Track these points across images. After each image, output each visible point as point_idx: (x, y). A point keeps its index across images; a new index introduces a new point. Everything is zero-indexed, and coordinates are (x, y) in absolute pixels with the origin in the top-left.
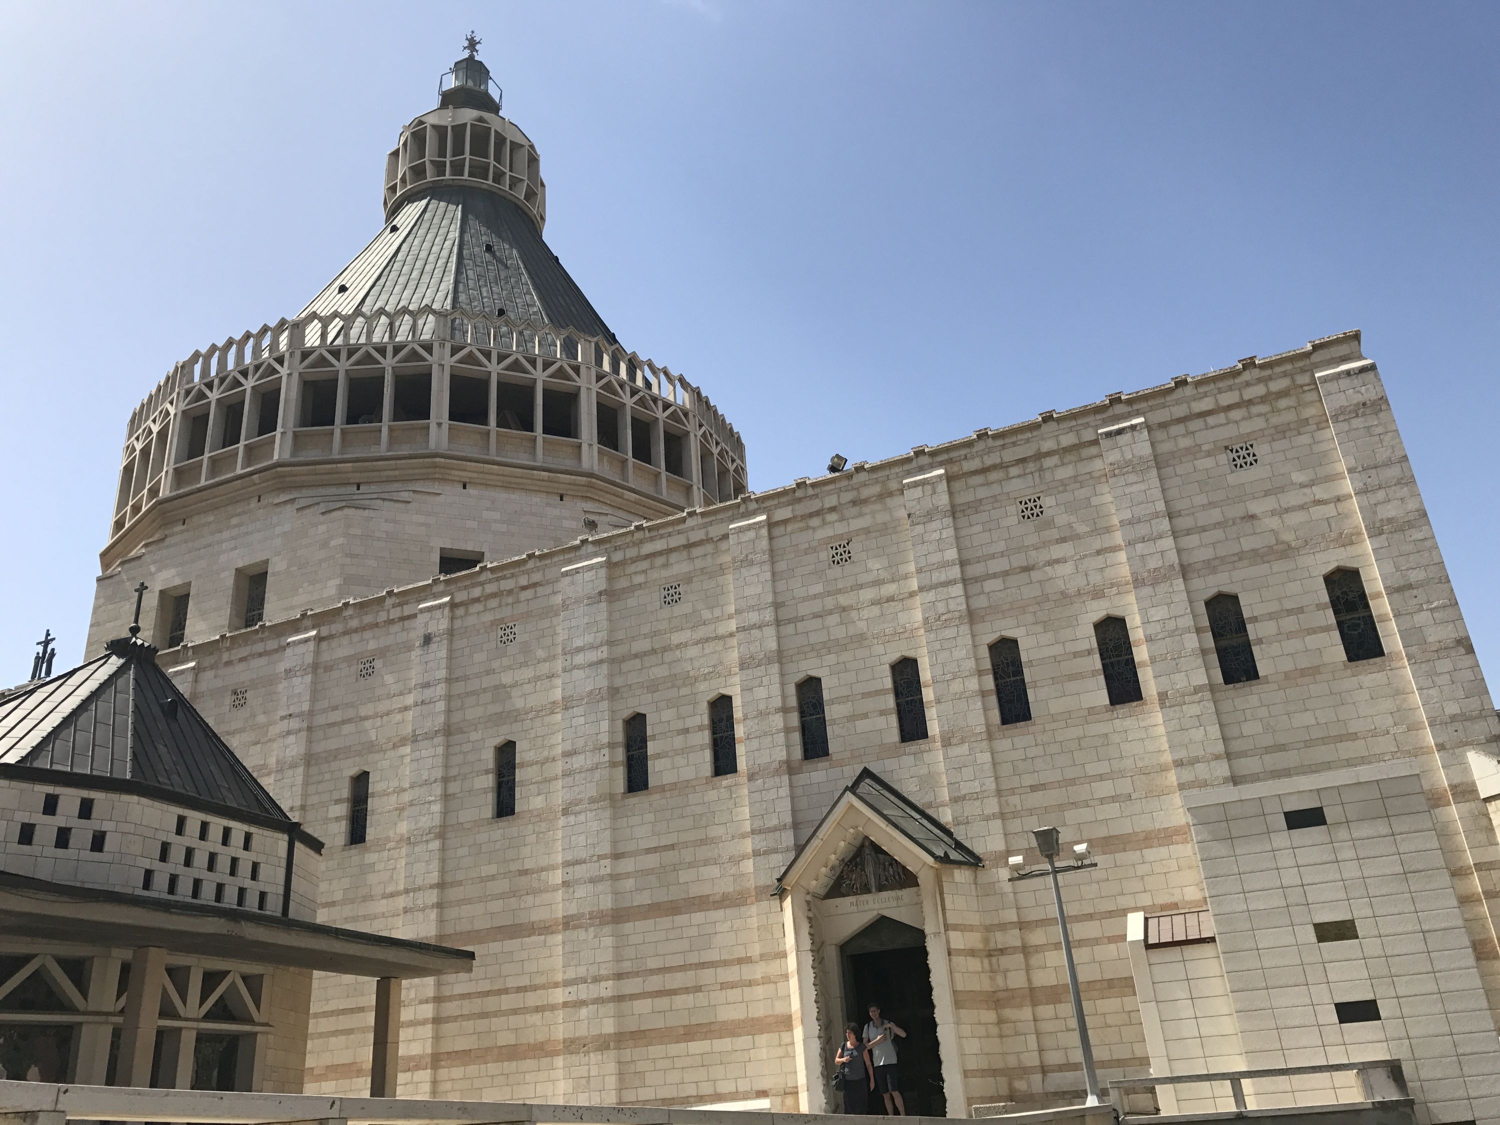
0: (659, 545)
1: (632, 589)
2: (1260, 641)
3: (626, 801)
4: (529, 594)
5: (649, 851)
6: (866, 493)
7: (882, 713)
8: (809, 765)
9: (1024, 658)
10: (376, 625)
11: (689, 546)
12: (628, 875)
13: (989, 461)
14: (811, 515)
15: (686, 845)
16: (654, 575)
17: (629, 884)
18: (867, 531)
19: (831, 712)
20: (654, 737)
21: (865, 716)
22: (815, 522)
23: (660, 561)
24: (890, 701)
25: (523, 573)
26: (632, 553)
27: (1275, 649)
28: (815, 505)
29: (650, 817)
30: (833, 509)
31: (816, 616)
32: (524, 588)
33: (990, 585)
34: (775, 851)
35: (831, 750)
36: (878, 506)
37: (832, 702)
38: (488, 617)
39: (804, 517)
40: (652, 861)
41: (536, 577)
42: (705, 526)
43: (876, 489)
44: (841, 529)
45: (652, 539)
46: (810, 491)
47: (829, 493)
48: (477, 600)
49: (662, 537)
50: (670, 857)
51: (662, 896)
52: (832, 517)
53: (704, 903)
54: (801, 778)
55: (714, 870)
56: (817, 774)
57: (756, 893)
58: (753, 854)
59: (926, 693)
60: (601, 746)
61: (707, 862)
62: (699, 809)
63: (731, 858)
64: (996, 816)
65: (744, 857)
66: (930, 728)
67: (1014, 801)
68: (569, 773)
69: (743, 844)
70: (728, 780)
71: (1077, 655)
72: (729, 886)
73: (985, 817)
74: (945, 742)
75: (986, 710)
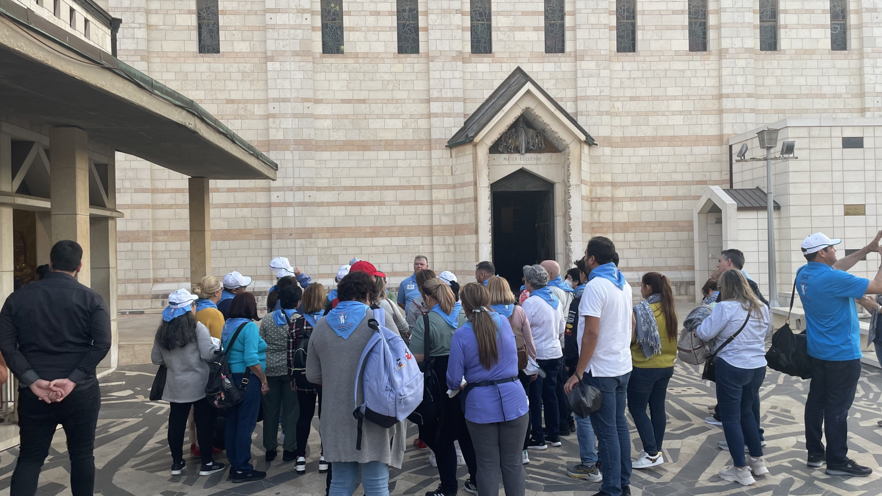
2: (786, 27)
3: (324, 59)
5: (344, 101)
7: (536, 29)
8: (476, 58)
9: (639, 7)
12: (325, 117)
15: (376, 102)
17: (327, 123)
19: (496, 21)
20: (349, 13)
21: (522, 29)
24: (541, 21)
27: (793, 33)
29: (345, 76)
34: (449, 115)
35: (494, 48)
37: (499, 13)
40: (347, 109)
50: (362, 108)
51: (354, 136)
53: (389, 145)
54: (470, 67)
55: (398, 123)
56: (482, 66)
57: (430, 144)
58: (429, 116)
59: (568, 21)
60: (303, 11)
61: (392, 116)
62: (387, 77)
63: (412, 116)
64: (607, 113)
65: (422, 116)
66: (569, 46)
67: (618, 105)
68: (274, 27)
69: (421, 108)
70: (411, 58)
71: (674, 12)
72: (409, 135)
73: (600, 113)
74: (577, 57)
75: (608, 41)
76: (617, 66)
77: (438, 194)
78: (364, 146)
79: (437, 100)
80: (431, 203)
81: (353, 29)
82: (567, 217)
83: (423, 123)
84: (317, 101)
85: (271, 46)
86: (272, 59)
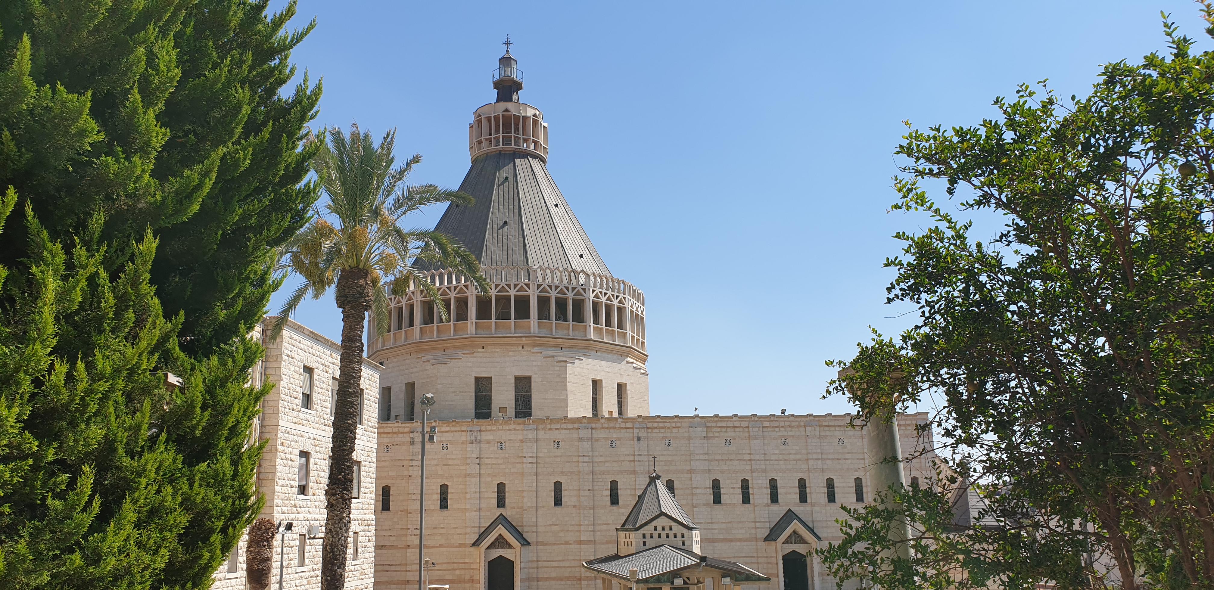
0: (724, 424)
1: (714, 437)
3: (714, 507)
4: (675, 430)
5: (723, 523)
6: (793, 424)
7: (796, 494)
8: (773, 505)
9: (835, 485)
10: (616, 428)
11: (734, 427)
12: (716, 529)
13: (831, 424)
14: (776, 427)
15: (734, 523)
16: (722, 434)
17: (716, 531)
18: (793, 436)
19: (779, 491)
20: (723, 488)
21: (790, 493)
22: (777, 429)
23: (724, 430)
24: (797, 490)
25: (674, 422)
26: (714, 424)
28: (777, 424)
29: (722, 513)
30: (782, 427)
31: (776, 460)
32: (674, 428)
33: (828, 462)
34: (763, 528)
35: (779, 501)
36: (797, 429)
37: (780, 487)
38: (661, 435)
39: (773, 427)
40: (723, 526)
41: (679, 425)
42: (740, 421)
43: (797, 424)
44: (785, 434)
45: (721, 421)
46: (776, 419)
47: (782, 421)
48: (656, 428)
49: (724, 421)
50: (729, 525)
52: (782, 429)
53: (740, 540)
54: (771, 508)
55: (743, 531)
56: (775, 508)
57: (756, 540)
58: (756, 528)
59: (808, 490)
60: (706, 488)
61: (741, 529)
62: (738, 513)
63: (749, 528)
64: (826, 527)
65: (753, 528)
66: (809, 500)
67: (829, 523)
68: (695, 494)
69: (753, 525)
70: (747, 505)
71: (849, 487)
72: (748, 536)
73: (823, 527)
74: (813, 505)
75: (824, 498)
76: (828, 508)
77: (760, 560)
78: (731, 540)
79: (759, 522)
80: (758, 563)
81: (725, 494)
82: (812, 571)
83: (753, 531)
84: (712, 523)
85: (695, 502)
86: (696, 507)
